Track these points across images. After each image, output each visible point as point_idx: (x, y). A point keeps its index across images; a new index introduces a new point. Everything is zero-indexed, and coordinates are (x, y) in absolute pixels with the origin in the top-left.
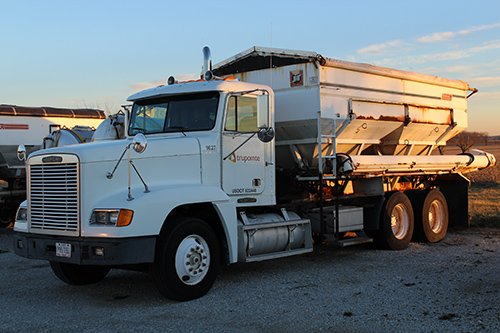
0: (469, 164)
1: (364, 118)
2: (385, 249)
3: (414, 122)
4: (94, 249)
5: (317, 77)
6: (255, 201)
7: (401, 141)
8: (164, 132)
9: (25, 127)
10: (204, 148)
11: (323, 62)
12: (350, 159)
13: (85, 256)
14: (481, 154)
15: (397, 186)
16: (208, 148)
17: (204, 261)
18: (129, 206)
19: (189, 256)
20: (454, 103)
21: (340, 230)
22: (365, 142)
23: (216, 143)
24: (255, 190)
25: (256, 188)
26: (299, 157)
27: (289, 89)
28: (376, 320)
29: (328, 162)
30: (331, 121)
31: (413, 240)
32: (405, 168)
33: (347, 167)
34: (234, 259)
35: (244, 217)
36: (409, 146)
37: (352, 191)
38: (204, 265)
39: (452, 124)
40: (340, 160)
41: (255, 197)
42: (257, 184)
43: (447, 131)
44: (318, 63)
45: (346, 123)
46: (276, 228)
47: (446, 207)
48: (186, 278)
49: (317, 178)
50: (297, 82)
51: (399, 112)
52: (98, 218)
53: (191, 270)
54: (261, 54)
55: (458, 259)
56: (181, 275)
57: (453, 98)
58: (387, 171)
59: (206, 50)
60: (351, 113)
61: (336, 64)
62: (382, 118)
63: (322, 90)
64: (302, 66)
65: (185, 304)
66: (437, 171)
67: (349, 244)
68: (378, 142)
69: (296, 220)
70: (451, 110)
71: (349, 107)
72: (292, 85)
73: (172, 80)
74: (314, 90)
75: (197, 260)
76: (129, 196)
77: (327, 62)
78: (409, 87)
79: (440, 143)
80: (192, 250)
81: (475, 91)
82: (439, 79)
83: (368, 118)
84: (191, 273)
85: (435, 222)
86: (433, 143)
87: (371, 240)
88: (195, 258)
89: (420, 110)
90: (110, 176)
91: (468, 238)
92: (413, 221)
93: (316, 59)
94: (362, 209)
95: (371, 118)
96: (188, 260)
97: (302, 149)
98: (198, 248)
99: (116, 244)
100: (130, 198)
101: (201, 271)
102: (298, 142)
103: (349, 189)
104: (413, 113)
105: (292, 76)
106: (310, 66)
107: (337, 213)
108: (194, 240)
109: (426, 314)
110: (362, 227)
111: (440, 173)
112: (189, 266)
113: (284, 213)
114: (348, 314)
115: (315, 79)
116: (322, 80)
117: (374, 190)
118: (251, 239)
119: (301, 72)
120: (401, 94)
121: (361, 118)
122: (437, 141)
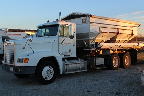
0: (138, 46)
1: (104, 32)
2: (111, 70)
3: (121, 33)
4: (18, 69)
5: (89, 20)
6: (69, 56)
7: (117, 39)
8: (44, 36)
9: (20, 35)
10: (53, 41)
11: (91, 16)
12: (100, 44)
13: (16, 71)
14: (142, 43)
15: (117, 52)
16: (54, 41)
17: (51, 73)
18: (27, 57)
19: (46, 72)
20: (133, 29)
21: (96, 64)
22: (106, 39)
23: (57, 39)
24: (69, 53)
25: (70, 52)
26: (86, 43)
27: (82, 24)
28: (96, 94)
29: (93, 45)
30: (94, 33)
31: (120, 67)
32: (118, 47)
33: (99, 46)
34: (61, 73)
35: (66, 60)
36: (120, 41)
37: (102, 53)
38: (51, 74)
39: (133, 34)
40: (97, 44)
41: (70, 55)
42: (70, 51)
43: (131, 36)
44: (90, 17)
45: (98, 34)
46: (76, 64)
47: (130, 58)
48: (46, 78)
49: (89, 50)
50: (84, 22)
51: (116, 31)
52: (20, 60)
53: (47, 76)
54: (75, 14)
55: (131, 74)
56: (44, 77)
57: (133, 27)
58: (111, 48)
59: (60, 13)
60: (100, 31)
61: (95, 17)
62: (110, 32)
63: (91, 24)
64: (85, 17)
65: (45, 86)
66: (128, 48)
67: (99, 68)
68: (109, 39)
69: (83, 61)
70: (132, 30)
71: (99, 29)
72: (83, 23)
73: (48, 21)
74: (89, 24)
75: (49, 73)
76: (28, 54)
77: (92, 16)
78: (119, 24)
79: (129, 40)
80: (48, 70)
81: (140, 25)
82: (129, 21)
83: (106, 32)
84: (47, 77)
85: (127, 62)
86: (127, 40)
87: (106, 67)
88: (48, 72)
89: (122, 30)
90: (24, 49)
91: (136, 67)
92: (120, 62)
93: (89, 15)
94: (104, 58)
95: (107, 32)
96: (46, 73)
97: (87, 41)
98: (49, 70)
99: (24, 68)
100: (28, 55)
101: (50, 76)
102: (85, 39)
103: (101, 53)
104: (120, 31)
105: (83, 20)
106: (88, 17)
107: (95, 60)
108: (49, 67)
109: (112, 92)
110: (104, 63)
111: (129, 48)
112: (47, 75)
113: (79, 59)
114: (89, 91)
115: (89, 21)
116: (91, 21)
117: (108, 53)
118: (68, 67)
119: (85, 19)
120: (116, 26)
121: (103, 32)
122: (128, 39)
